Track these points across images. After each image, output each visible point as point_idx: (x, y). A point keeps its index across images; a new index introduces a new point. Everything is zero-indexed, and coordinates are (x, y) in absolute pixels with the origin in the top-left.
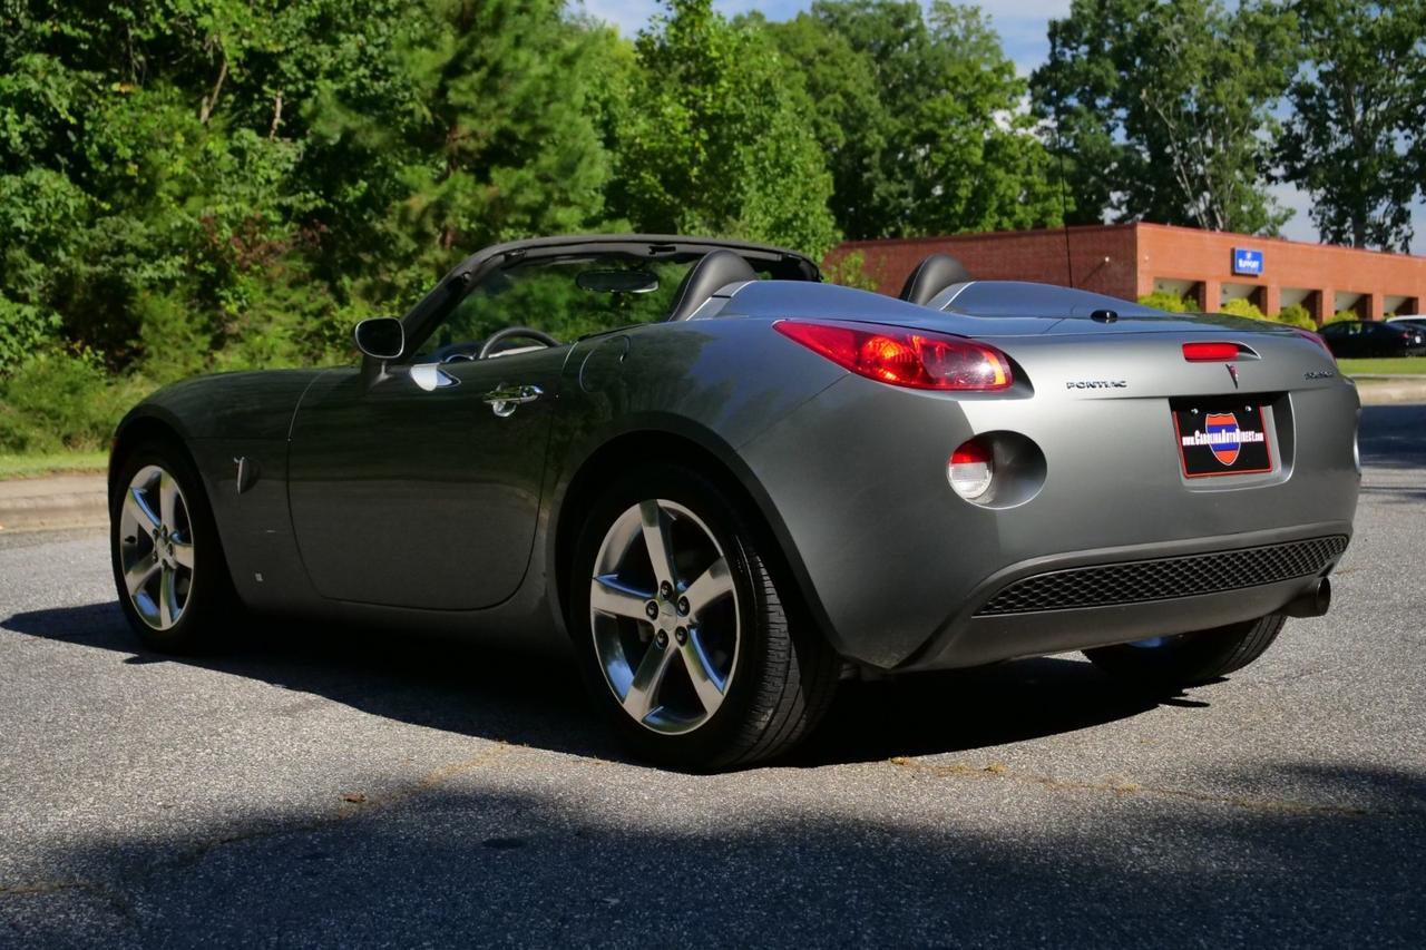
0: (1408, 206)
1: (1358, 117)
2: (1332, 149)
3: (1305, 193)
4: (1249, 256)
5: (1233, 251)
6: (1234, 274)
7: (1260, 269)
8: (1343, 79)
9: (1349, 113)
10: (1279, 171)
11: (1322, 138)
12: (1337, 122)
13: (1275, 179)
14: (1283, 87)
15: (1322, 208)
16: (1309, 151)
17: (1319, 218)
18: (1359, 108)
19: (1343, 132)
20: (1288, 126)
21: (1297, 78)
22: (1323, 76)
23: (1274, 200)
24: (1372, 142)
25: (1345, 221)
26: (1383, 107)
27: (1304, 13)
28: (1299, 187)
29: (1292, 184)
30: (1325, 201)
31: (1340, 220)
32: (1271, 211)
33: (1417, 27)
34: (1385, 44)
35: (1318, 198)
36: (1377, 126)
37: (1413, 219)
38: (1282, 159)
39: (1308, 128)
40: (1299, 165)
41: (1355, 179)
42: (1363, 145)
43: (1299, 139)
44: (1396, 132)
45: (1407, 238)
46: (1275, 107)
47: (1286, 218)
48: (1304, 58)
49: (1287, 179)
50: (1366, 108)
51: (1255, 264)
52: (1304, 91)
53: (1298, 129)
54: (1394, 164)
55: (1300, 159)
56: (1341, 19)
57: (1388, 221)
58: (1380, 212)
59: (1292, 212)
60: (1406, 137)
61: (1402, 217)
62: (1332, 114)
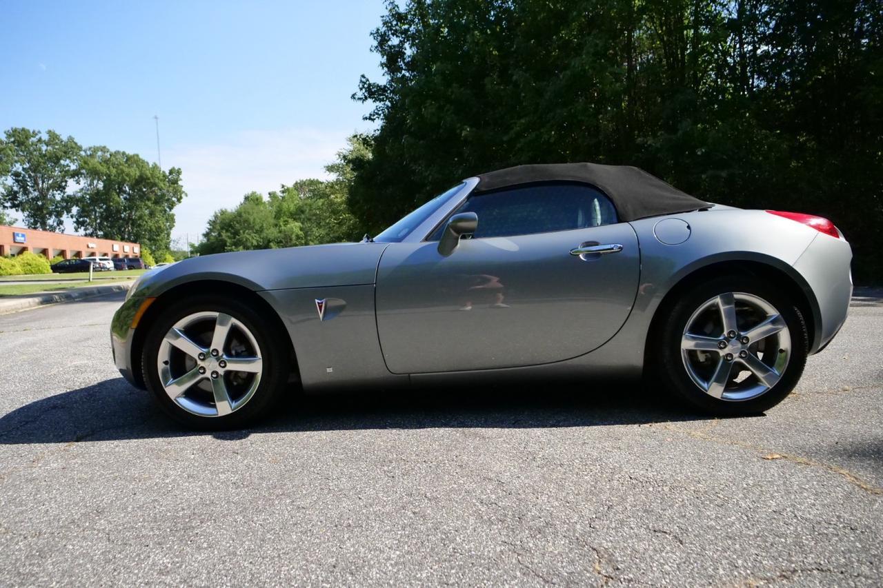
0: (62, 219)
1: (41, 186)
2: (30, 196)
3: (20, 212)
4: (20, 235)
5: (14, 233)
6: (15, 242)
7: (25, 240)
8: (35, 168)
9: (36, 183)
10: (8, 204)
11: (26, 192)
12: (32, 187)
13: (7, 207)
14: (9, 172)
15: (28, 219)
16: (21, 197)
17: (27, 222)
18: (40, 182)
19: (35, 190)
20: (12, 187)
21: (14, 169)
22: (24, 169)
23: (8, 215)
24: (46, 196)
25: (37, 224)
26: (50, 182)
27: (16, 144)
28: (17, 211)
29: (14, 209)
30: (28, 216)
31: (35, 222)
32: (7, 219)
33: (63, 154)
34: (50, 159)
35: (26, 215)
36: (48, 189)
37: (64, 224)
38: (10, 199)
39: (20, 188)
40: (16, 202)
41: (40, 209)
42: (43, 196)
43: (16, 193)
44: (55, 192)
45: (63, 231)
46: (6, 180)
47: (14, 222)
48: (16, 162)
49: (11, 207)
50: (43, 182)
51: (23, 239)
52: (17, 175)
53: (15, 189)
54: (57, 204)
55: (16, 200)
56: (32, 148)
57: (55, 224)
58: (51, 221)
59: (17, 220)
60: (59, 194)
61: (61, 223)
62: (29, 184)
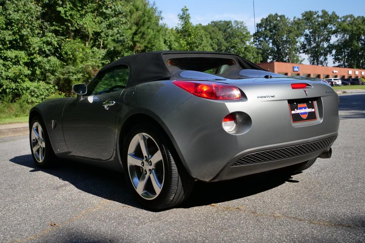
0: (327, 57)
1: (317, 40)
2: (312, 46)
3: (307, 55)
4: (296, 68)
5: (293, 67)
6: (293, 71)
7: (299, 70)
8: (314, 33)
9: (315, 39)
10: (302, 51)
11: (310, 44)
12: (313, 41)
13: (301, 53)
14: (302, 35)
15: (310, 58)
16: (308, 47)
17: (309, 60)
18: (317, 38)
19: (314, 43)
20: (303, 42)
21: (305, 33)
22: (310, 32)
23: (301, 57)
24: (320, 46)
26: (322, 38)
27: (306, 20)
28: (306, 54)
29: (304, 53)
30: (311, 57)
31: (314, 60)
32: (300, 59)
33: (328, 22)
34: (322, 26)
35: (309, 56)
36: (321, 42)
37: (328, 60)
38: (302, 49)
39: (307, 42)
40: (305, 50)
41: (316, 52)
42: (318, 46)
43: (305, 45)
44: (324, 43)
45: (327, 63)
46: (301, 39)
48: (306, 29)
49: (303, 53)
50: (318, 38)
51: (297, 69)
52: (306, 35)
53: (305, 43)
54: (324, 49)
55: (306, 49)
56: (313, 21)
57: (323, 60)
58: (322, 58)
59: (304, 59)
60: (327, 44)
61: (326, 59)
62: (312, 40)
